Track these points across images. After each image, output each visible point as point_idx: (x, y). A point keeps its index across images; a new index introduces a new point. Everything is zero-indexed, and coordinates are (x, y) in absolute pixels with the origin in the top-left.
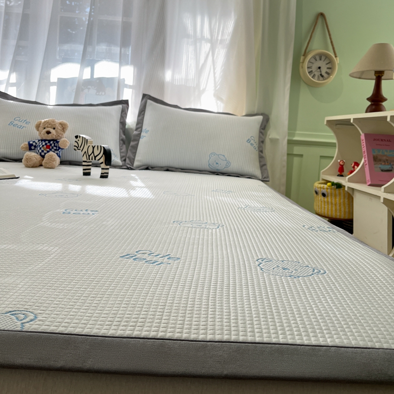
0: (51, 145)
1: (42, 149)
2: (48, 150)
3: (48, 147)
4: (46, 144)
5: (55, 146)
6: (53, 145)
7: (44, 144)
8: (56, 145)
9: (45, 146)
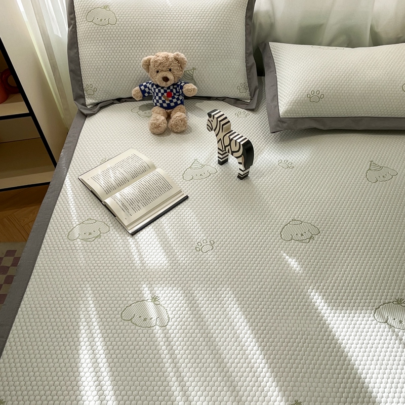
0: (172, 91)
1: (163, 99)
2: (171, 99)
3: (169, 95)
4: (165, 91)
5: (177, 92)
6: (174, 91)
7: (162, 91)
8: (178, 90)
9: (165, 94)
